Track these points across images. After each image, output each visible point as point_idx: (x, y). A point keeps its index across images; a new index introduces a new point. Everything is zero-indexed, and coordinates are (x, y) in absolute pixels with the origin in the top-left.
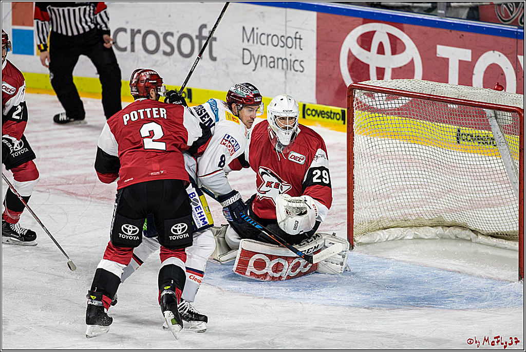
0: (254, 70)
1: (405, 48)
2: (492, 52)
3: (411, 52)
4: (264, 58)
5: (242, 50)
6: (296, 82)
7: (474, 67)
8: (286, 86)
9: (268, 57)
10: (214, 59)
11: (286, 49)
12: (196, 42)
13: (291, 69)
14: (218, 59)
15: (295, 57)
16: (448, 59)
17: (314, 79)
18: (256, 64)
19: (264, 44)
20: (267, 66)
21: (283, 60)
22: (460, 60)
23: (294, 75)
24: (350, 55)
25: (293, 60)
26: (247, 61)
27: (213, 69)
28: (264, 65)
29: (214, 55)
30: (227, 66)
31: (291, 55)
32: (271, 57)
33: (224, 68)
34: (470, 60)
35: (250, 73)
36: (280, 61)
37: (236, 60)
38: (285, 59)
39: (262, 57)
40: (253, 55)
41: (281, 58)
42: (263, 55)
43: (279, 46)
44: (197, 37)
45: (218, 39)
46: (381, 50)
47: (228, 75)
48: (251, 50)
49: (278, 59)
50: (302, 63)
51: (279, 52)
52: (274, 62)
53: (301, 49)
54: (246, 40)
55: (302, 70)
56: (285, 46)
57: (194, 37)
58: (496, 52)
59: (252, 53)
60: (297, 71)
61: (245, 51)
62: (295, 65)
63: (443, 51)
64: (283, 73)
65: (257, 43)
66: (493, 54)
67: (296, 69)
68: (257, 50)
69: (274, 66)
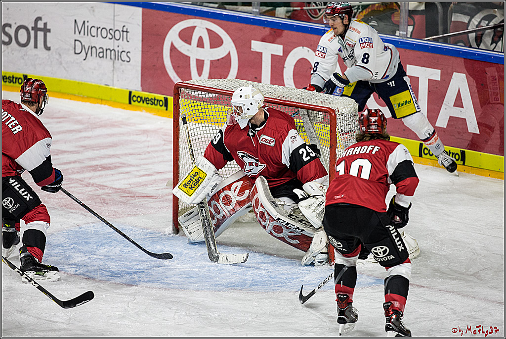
0: (85, 60)
1: (222, 42)
2: (301, 47)
3: (228, 47)
4: (94, 49)
5: (74, 41)
6: (123, 71)
7: (285, 61)
8: (113, 74)
9: (98, 48)
10: (48, 49)
11: (114, 41)
12: (32, 33)
13: (118, 59)
14: (52, 48)
15: (123, 48)
16: (262, 53)
17: (140, 69)
18: (87, 54)
19: (94, 36)
20: (96, 56)
21: (111, 51)
22: (272, 55)
23: (121, 65)
24: (173, 48)
25: (120, 51)
26: (78, 51)
27: (48, 57)
28: (94, 55)
29: (49, 45)
30: (60, 55)
31: (118, 46)
32: (100, 48)
33: (57, 57)
34: (281, 55)
35: (81, 62)
36: (109, 51)
37: (69, 50)
38: (113, 50)
39: (92, 48)
40: (84, 46)
41: (109, 49)
42: (93, 46)
43: (107, 38)
44: (33, 29)
45: (51, 31)
46: (200, 44)
47: (61, 63)
48: (82, 41)
49: (107, 50)
50: (128, 54)
51: (108, 44)
52: (103, 52)
53: (128, 41)
54: (77, 32)
55: (128, 60)
56: (113, 38)
57: (30, 29)
58: (305, 48)
59: (83, 44)
60: (124, 61)
61: (77, 42)
62: (122, 56)
63: (256, 46)
64: (111, 63)
65: (88, 35)
66: (302, 49)
67: (123, 59)
68: (87, 41)
69: (103, 56)
